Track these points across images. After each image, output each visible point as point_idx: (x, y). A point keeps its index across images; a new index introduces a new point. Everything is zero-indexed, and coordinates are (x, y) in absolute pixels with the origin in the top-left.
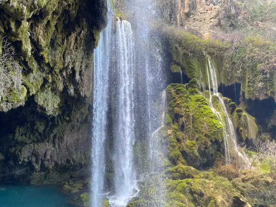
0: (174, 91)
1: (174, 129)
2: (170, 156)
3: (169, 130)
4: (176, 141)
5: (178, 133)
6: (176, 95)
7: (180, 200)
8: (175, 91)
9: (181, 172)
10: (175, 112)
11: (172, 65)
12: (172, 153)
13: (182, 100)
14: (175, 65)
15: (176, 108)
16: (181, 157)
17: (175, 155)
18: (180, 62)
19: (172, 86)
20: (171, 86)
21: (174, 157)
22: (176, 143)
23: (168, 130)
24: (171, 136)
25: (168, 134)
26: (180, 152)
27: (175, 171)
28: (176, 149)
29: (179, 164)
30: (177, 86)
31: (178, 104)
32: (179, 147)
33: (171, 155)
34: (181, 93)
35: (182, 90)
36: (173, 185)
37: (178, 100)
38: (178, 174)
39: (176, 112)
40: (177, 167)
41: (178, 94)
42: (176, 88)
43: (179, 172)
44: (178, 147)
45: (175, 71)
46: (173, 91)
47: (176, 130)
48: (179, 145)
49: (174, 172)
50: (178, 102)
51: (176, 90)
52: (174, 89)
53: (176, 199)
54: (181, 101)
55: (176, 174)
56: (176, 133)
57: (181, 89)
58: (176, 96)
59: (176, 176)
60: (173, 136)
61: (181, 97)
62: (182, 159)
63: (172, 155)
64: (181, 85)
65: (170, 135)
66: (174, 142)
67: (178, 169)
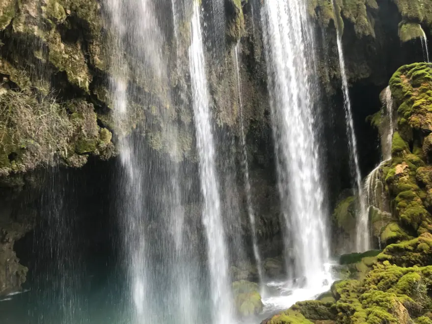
0: (409, 82)
1: (411, 161)
2: (402, 218)
3: (399, 166)
4: (416, 186)
5: (420, 169)
6: (414, 89)
7: (387, 307)
8: (411, 81)
9: (425, 251)
10: (411, 126)
11: (401, 27)
12: (405, 212)
13: (427, 96)
14: (408, 25)
15: (414, 118)
16: (427, 219)
17: (412, 216)
18: (418, 15)
19: (403, 71)
20: (400, 73)
21: (409, 220)
22: (415, 190)
23: (396, 165)
24: (404, 177)
25: (395, 173)
26: (426, 208)
27: (411, 248)
28: (414, 202)
29: (423, 234)
30: (413, 69)
31: (418, 107)
32: (423, 200)
33: (402, 215)
34: (424, 82)
35: (427, 76)
36: (389, 277)
37: (417, 98)
38: (418, 254)
39: (413, 125)
40: (416, 240)
41: (418, 85)
42: (411, 74)
43: (421, 250)
44: (419, 200)
45: (409, 38)
46: (406, 81)
47: (415, 163)
48: (423, 194)
49: (409, 250)
50: (417, 103)
51: (411, 78)
52: (408, 77)
53: (381, 303)
54: (426, 99)
55: (415, 254)
56: (414, 170)
57: (423, 74)
58: (412, 91)
59: (413, 259)
60: (408, 176)
61: (424, 91)
62: (429, 224)
63: (405, 216)
64: (423, 65)
65: (400, 175)
66: (409, 189)
67: (417, 244)
